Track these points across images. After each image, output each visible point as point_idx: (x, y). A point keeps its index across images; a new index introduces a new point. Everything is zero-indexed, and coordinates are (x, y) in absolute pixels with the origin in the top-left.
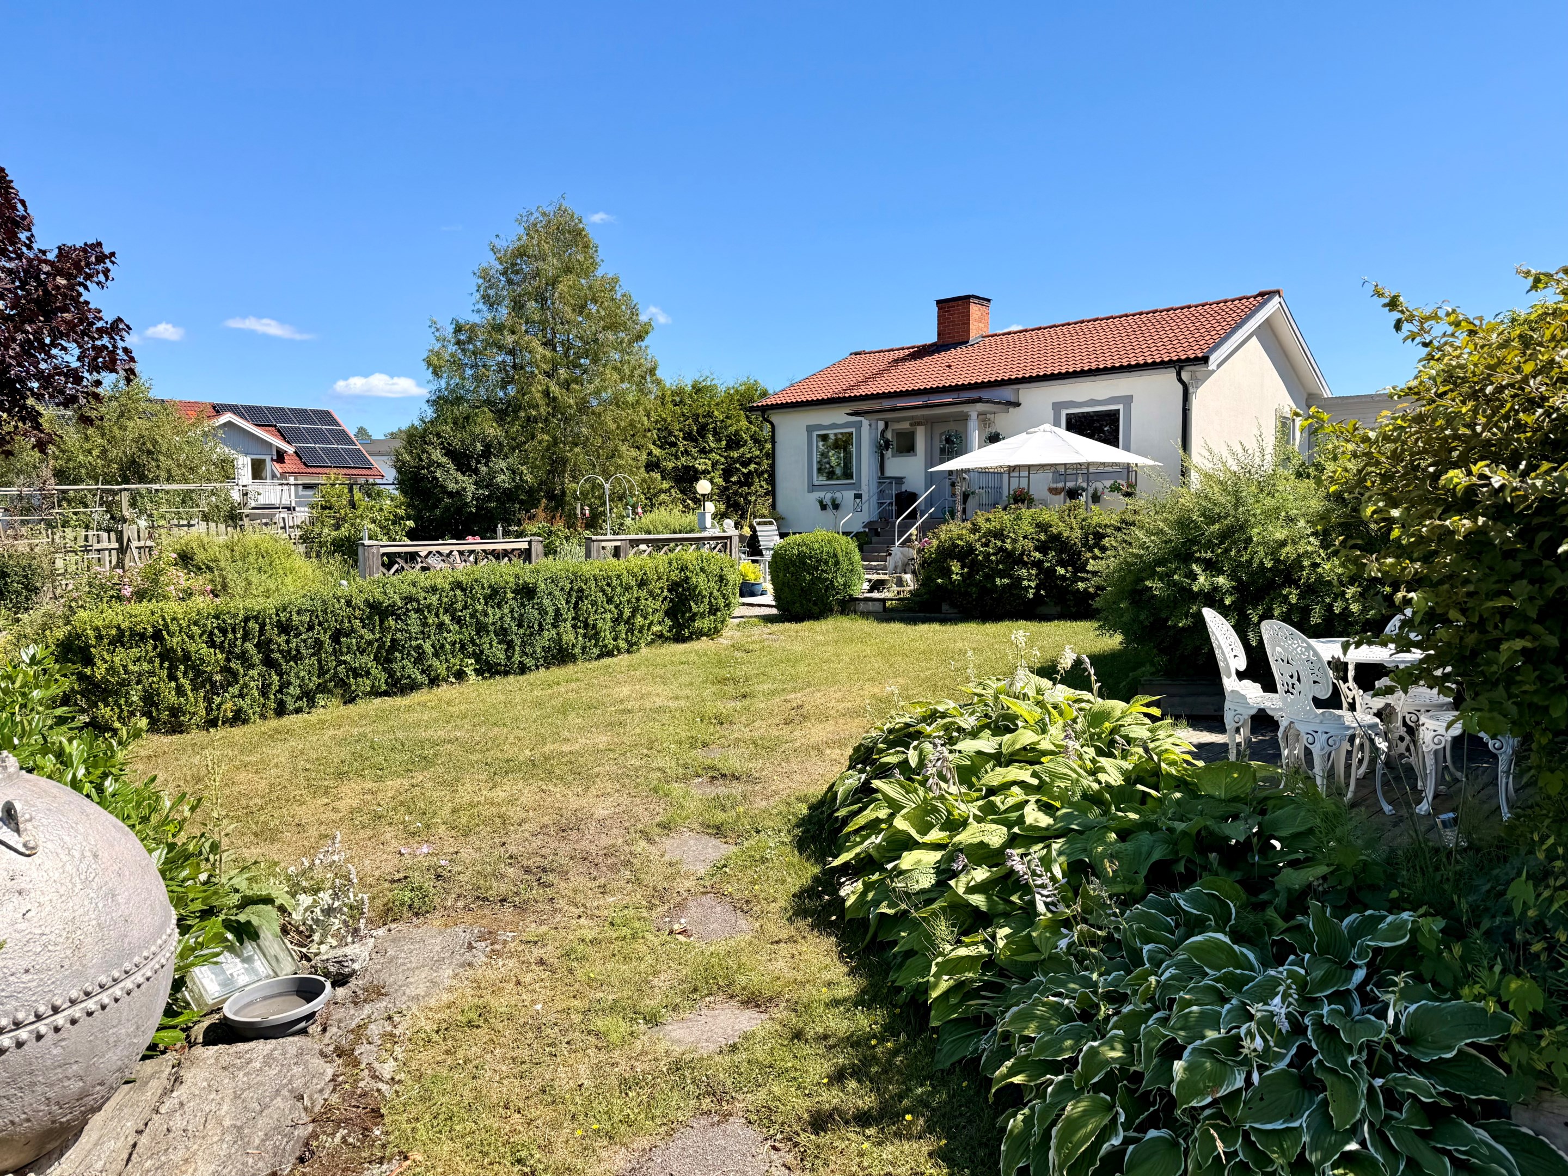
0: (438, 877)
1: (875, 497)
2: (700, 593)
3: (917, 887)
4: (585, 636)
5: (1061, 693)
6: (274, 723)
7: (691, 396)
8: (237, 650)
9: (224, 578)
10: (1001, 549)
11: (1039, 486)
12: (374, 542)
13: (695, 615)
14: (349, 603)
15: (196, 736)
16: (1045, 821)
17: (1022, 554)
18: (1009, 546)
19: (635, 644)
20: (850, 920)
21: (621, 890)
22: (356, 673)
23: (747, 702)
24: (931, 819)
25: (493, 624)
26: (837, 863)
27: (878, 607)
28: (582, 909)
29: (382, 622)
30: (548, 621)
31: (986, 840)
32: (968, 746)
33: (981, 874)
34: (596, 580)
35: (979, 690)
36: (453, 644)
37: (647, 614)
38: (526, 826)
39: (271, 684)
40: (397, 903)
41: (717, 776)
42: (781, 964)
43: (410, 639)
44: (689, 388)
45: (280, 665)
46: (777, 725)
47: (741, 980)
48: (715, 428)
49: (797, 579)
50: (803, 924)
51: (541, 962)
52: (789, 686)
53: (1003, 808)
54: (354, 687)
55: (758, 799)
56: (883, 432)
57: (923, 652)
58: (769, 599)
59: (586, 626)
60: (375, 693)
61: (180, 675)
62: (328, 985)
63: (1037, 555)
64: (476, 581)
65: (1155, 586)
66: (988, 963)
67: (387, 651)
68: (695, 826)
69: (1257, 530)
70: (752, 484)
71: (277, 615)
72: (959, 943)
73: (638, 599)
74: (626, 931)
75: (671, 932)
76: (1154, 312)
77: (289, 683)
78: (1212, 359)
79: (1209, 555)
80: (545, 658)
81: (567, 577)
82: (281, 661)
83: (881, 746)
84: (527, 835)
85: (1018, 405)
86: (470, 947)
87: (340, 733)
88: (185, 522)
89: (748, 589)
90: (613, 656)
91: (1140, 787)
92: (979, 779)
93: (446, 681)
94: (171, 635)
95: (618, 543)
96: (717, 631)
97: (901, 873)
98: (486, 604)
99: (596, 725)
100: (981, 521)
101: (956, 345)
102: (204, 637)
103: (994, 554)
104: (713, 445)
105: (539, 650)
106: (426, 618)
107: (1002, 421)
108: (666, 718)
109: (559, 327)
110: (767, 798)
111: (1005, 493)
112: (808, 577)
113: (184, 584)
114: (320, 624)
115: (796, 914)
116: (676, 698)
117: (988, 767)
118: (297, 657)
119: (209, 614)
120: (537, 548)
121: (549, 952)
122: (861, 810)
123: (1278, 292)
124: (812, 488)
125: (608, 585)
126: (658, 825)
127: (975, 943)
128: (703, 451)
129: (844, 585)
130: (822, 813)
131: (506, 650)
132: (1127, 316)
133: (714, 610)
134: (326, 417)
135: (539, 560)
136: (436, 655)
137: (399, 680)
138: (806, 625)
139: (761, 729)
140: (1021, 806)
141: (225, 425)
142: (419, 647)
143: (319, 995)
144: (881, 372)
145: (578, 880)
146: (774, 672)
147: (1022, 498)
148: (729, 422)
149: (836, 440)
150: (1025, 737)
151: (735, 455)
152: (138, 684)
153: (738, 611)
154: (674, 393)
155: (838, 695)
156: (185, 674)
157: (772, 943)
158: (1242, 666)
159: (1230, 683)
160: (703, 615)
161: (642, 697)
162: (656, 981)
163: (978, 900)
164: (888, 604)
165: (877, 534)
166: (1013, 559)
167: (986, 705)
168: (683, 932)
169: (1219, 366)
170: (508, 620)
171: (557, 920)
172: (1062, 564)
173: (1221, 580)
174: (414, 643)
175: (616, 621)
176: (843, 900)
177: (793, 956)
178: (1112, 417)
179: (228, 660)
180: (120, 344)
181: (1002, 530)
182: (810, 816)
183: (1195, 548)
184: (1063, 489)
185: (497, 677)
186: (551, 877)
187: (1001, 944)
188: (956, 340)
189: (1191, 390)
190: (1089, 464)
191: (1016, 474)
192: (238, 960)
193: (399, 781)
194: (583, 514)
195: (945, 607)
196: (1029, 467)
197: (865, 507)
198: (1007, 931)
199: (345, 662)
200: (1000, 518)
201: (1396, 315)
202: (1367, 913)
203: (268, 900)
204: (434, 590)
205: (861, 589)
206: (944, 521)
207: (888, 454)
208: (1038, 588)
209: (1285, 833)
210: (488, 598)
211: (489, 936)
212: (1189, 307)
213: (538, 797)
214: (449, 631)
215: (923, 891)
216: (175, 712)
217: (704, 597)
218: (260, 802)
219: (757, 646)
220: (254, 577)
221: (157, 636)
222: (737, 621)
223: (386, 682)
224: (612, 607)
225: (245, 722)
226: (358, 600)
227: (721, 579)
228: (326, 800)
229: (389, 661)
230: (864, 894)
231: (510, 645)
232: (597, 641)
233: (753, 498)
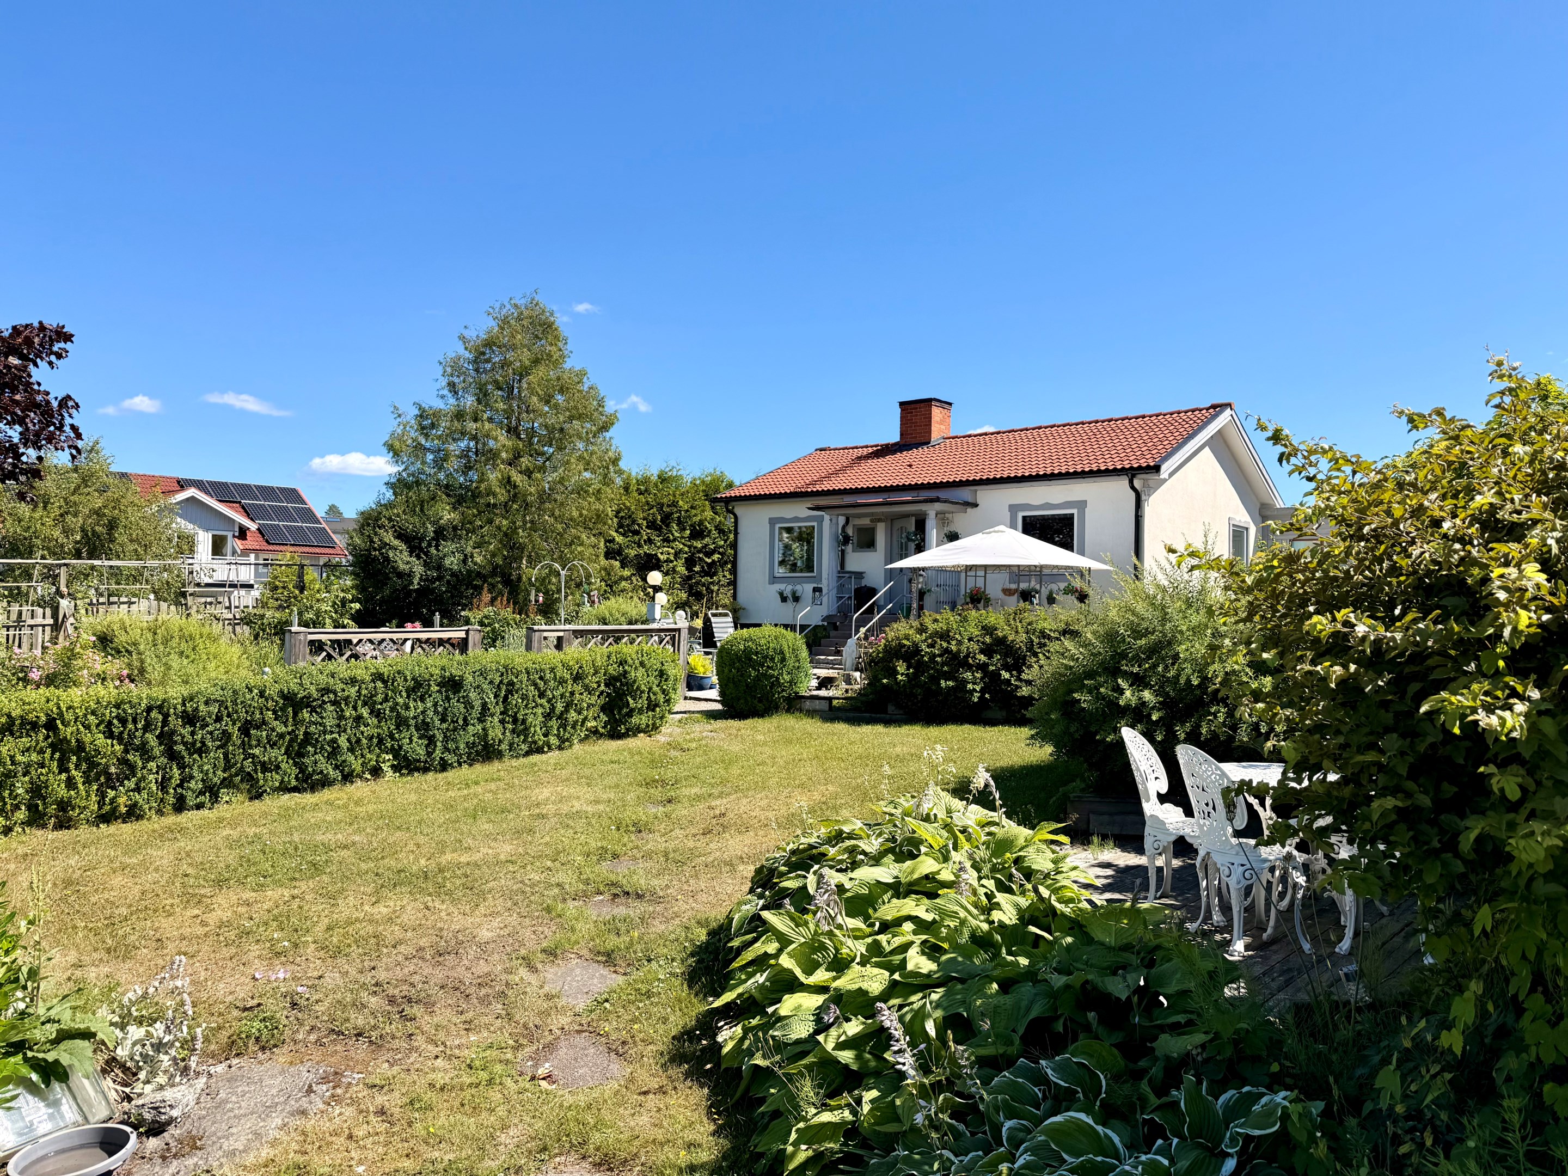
0: (294, 1005)
1: (835, 591)
2: (638, 688)
3: (794, 1037)
4: (513, 731)
5: (973, 815)
6: (171, 819)
7: (656, 485)
8: (137, 742)
9: (142, 662)
10: (947, 651)
11: (994, 588)
12: (303, 629)
13: (632, 710)
14: (262, 694)
15: (84, 832)
16: (927, 966)
17: (967, 656)
18: (954, 648)
19: (567, 740)
20: (727, 1069)
21: (487, 1027)
22: (265, 768)
23: (669, 808)
24: (817, 957)
25: (415, 717)
26: (718, 1003)
27: (824, 706)
28: (441, 1048)
29: (295, 714)
30: (474, 715)
31: (865, 986)
32: (867, 874)
33: (854, 1027)
34: (528, 673)
35: (890, 809)
36: (370, 738)
37: (582, 709)
38: (402, 948)
39: (171, 777)
40: (243, 1036)
41: (620, 893)
42: (644, 1119)
43: (325, 732)
44: (654, 478)
45: (183, 758)
46: (694, 836)
47: (596, 1138)
48: (679, 518)
49: (742, 675)
50: (677, 1072)
51: (382, 1112)
52: (715, 792)
53: (888, 949)
54: (261, 782)
55: (656, 922)
56: (844, 528)
57: (860, 757)
58: (714, 694)
59: (515, 721)
60: (284, 788)
61: (72, 766)
62: (133, 1137)
63: (982, 658)
64: (399, 672)
65: (1084, 698)
66: (850, 1131)
67: (300, 745)
68: (585, 952)
69: (1184, 647)
70: (715, 574)
71: (184, 704)
72: (824, 1107)
73: (572, 693)
74: (484, 1075)
75: (533, 1078)
76: (1110, 420)
77: (192, 777)
78: (1163, 468)
79: (1136, 669)
80: (469, 754)
81: (497, 670)
82: (184, 753)
83: (783, 869)
84: (400, 958)
85: (976, 505)
86: (310, 1090)
87: (235, 834)
88: (126, 600)
89: (695, 682)
90: (543, 752)
91: (1033, 929)
92: (875, 910)
93: (361, 777)
94: (65, 724)
95: (561, 634)
96: (655, 728)
97: (780, 1019)
98: (408, 697)
99: (503, 834)
100: (928, 621)
101: (918, 445)
102: (101, 728)
103: (939, 656)
104: (677, 534)
105: (462, 746)
106: (342, 711)
107: (960, 520)
108: (580, 824)
109: (524, 415)
110: (667, 921)
111: (963, 592)
112: (753, 673)
113: (99, 668)
114: (229, 715)
115: (672, 1060)
116: (597, 802)
117: (886, 898)
118: (202, 750)
119: (109, 703)
120: (474, 638)
121: (393, 1101)
122: (755, 940)
123: (1229, 405)
124: (774, 579)
125: (541, 678)
126: (543, 951)
127: (840, 1107)
128: (666, 540)
129: (791, 682)
130: (720, 940)
131: (427, 746)
132: (1083, 423)
133: (652, 706)
134: (292, 495)
135: (475, 651)
136: (351, 750)
137: (310, 776)
138: (749, 722)
139: (680, 839)
140: (905, 947)
141: (187, 499)
142: (334, 741)
143: (122, 1147)
144: (844, 469)
145: (444, 1015)
146: (704, 774)
147: (977, 599)
148: (694, 512)
149: (800, 533)
150: (926, 865)
151: (699, 545)
152: (24, 775)
153: (681, 705)
154: (638, 482)
155: (764, 803)
156: (77, 767)
157: (640, 1094)
158: (1164, 789)
159: (1151, 807)
160: (641, 711)
161: (560, 801)
162: (502, 1138)
163: (846, 1056)
164: (835, 702)
165: (836, 628)
166: (958, 662)
167: (895, 826)
168: (547, 1078)
169: (1171, 475)
170: (430, 713)
171: (412, 1060)
172: (1007, 668)
173: (1147, 695)
174: (328, 737)
175: (548, 716)
176: (721, 1047)
177: (659, 1110)
178: (1067, 521)
179: (126, 751)
180: (68, 421)
181: (948, 631)
182: (708, 943)
183: (1124, 662)
184: (1016, 590)
185: (416, 774)
186: (417, 1010)
187: (866, 1108)
188: (918, 440)
189: (1143, 497)
190: (1041, 567)
191: (973, 573)
192: (42, 1104)
193: (280, 891)
194: (537, 601)
195: (891, 708)
196: (985, 567)
197: (825, 599)
198: (874, 1093)
199: (253, 756)
200: (947, 619)
201: (1280, 449)
202: (1246, 1089)
203: (87, 1035)
204: (353, 681)
205: (808, 685)
206: (896, 620)
207: (849, 548)
208: (983, 691)
209: (1171, 990)
210: (410, 691)
211: (334, 1078)
212: (1144, 417)
213: (420, 915)
214: (366, 725)
215: (798, 1042)
216: (64, 806)
217: (642, 692)
218: (124, 911)
219: (694, 745)
220: (175, 662)
221: (50, 725)
222: (679, 716)
223: (297, 778)
224: (543, 701)
225: (139, 818)
226: (272, 691)
227: (662, 674)
228: (196, 912)
229: (301, 755)
230: (742, 1040)
231: (431, 741)
232: (526, 736)
233: (716, 588)
